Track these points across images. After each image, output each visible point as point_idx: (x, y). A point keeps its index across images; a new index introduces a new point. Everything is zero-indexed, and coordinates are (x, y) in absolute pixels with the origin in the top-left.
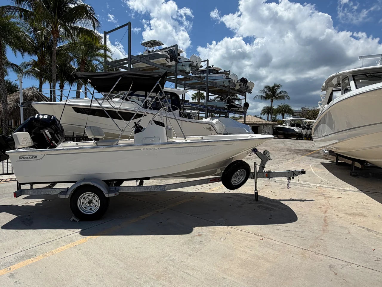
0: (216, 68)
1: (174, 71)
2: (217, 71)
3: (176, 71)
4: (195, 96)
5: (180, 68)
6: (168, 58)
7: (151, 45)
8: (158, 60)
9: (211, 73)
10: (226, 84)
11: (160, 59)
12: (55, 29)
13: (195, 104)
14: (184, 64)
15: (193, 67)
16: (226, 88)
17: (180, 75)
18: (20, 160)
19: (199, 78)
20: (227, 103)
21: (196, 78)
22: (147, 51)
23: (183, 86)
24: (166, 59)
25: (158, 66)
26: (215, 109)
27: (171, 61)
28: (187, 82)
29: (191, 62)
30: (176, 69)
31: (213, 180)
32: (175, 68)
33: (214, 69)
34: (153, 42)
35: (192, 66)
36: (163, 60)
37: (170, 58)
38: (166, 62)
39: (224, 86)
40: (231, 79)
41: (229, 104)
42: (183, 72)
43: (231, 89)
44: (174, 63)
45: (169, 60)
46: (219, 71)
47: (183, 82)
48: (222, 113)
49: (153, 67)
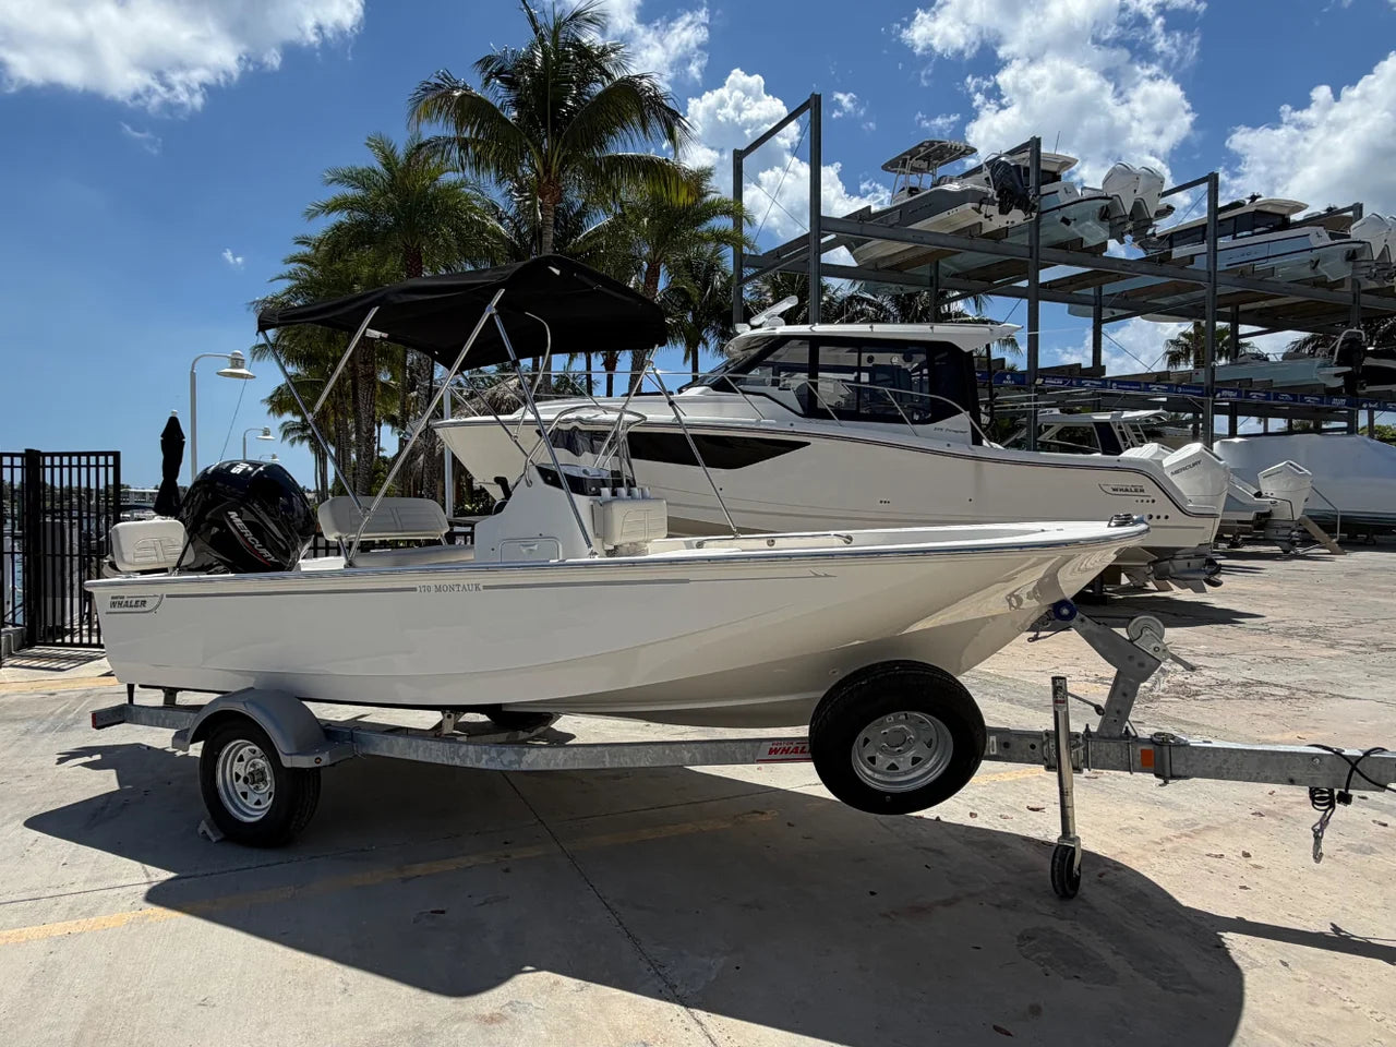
0: (1270, 203)
1: (1027, 252)
2: (1283, 216)
3: (1033, 249)
4: (1186, 345)
5: (1053, 231)
6: (991, 202)
7: (924, 165)
8: (944, 215)
9: (1245, 233)
10: (1335, 269)
11: (953, 212)
12: (545, 181)
13: (1137, 384)
14: (1071, 212)
15: (1118, 221)
16: (1331, 289)
17: (1060, 262)
18: (113, 610)
19: (1161, 261)
20: (1339, 364)
21: (1144, 267)
22: (903, 189)
23: (1091, 309)
24: (976, 205)
25: (942, 241)
26: (1268, 398)
27: (1004, 211)
28: (1107, 289)
29: (1106, 198)
30: (1034, 242)
31: (786, 751)
32: (1030, 240)
33: (1259, 208)
34: (928, 148)
35: (1113, 216)
36: (964, 215)
37: (998, 199)
38: (980, 218)
39: (1320, 283)
40: (1360, 246)
41: (1349, 369)
42: (1072, 249)
43: (1367, 292)
44: (1017, 216)
45: (994, 210)
46: (1296, 217)
47: (1091, 291)
48: (1332, 414)
49: (927, 248)
